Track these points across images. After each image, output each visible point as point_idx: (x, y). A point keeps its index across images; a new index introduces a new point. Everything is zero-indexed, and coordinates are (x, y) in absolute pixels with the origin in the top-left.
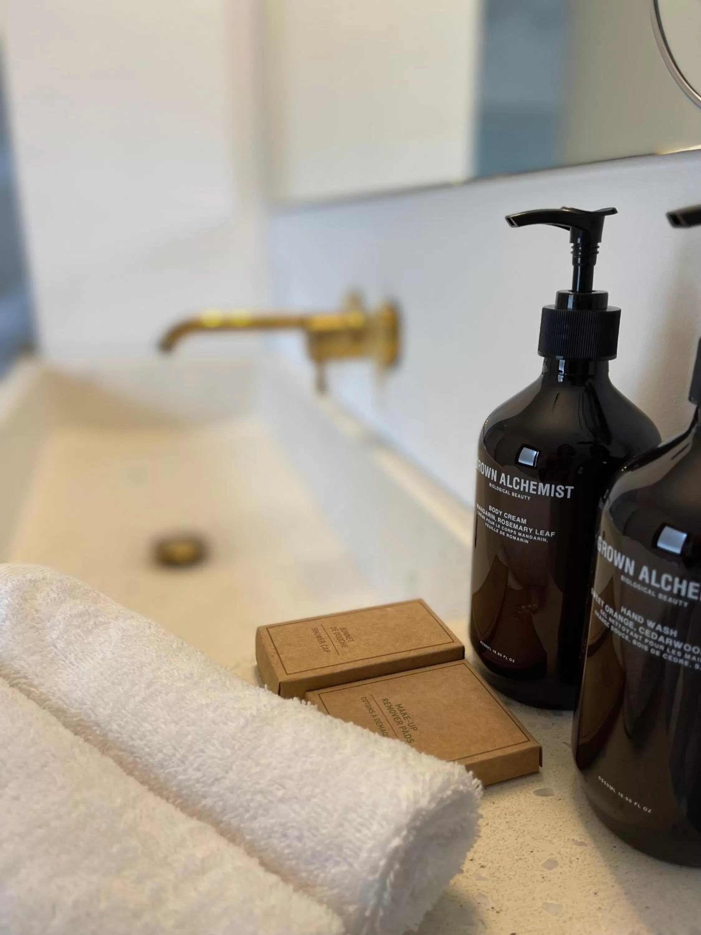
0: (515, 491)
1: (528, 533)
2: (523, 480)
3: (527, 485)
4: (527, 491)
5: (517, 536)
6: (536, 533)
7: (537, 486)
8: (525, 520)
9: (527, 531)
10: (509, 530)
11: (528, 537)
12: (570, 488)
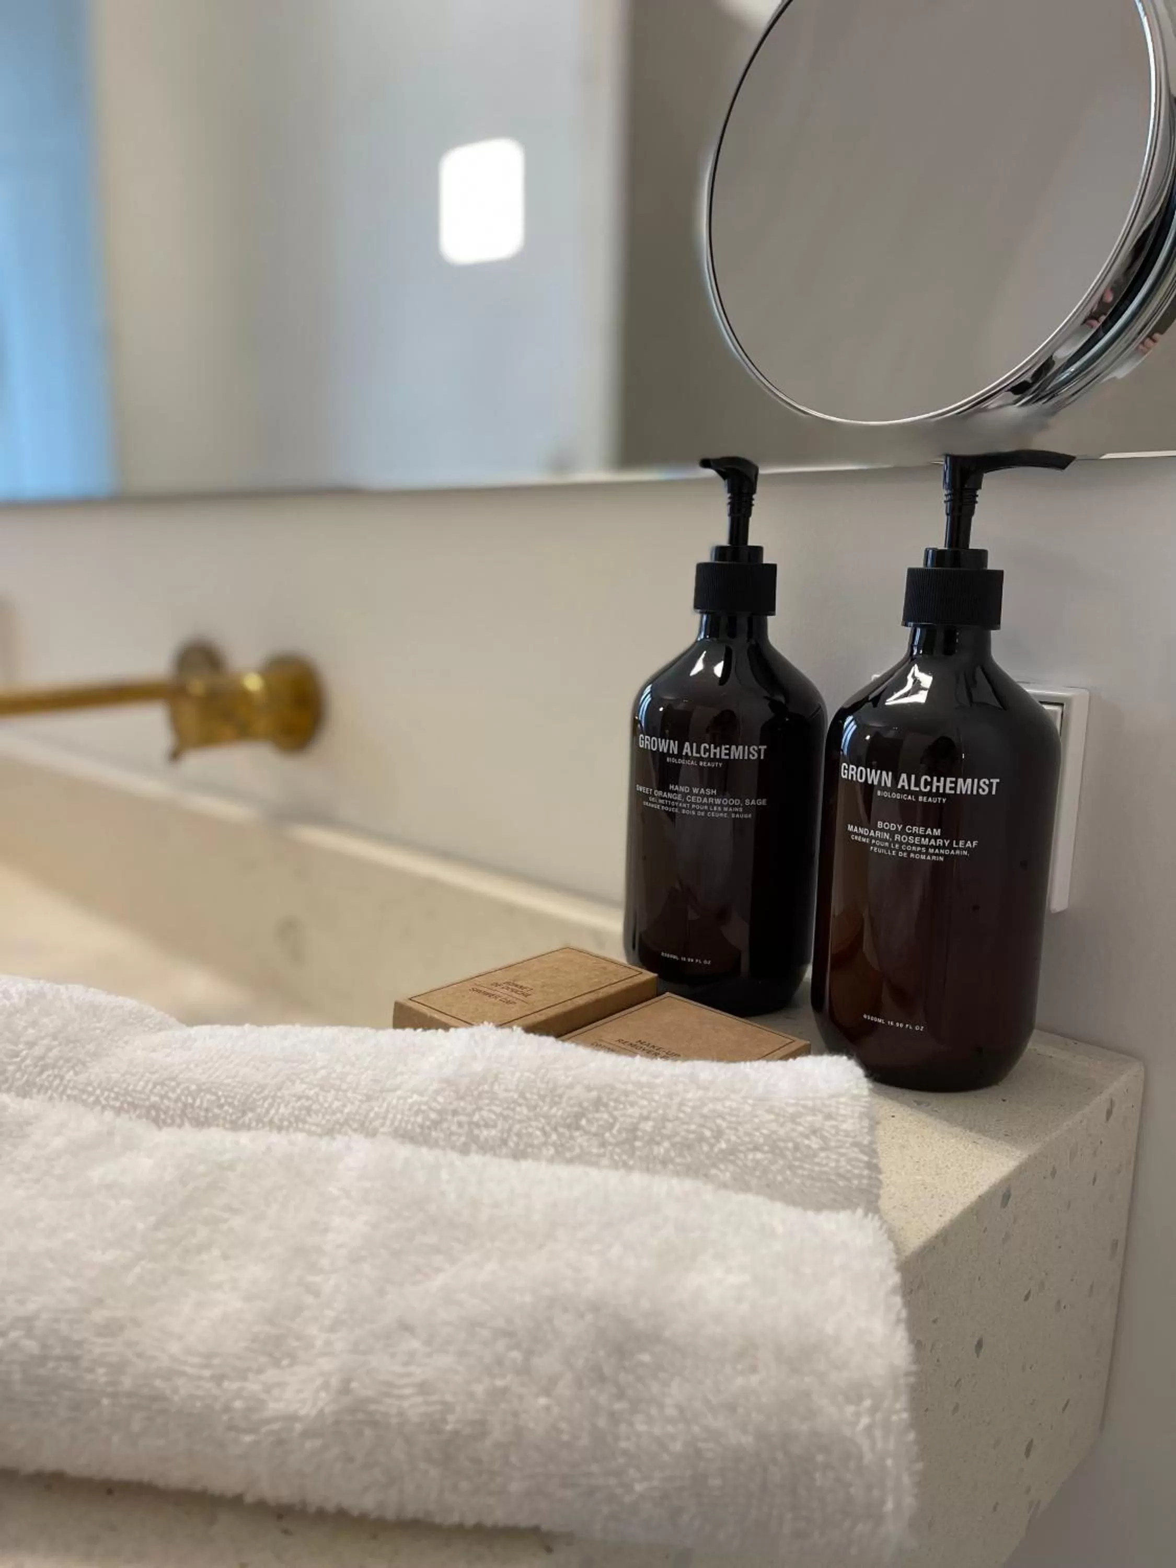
0: (924, 794)
1: (944, 847)
2: (935, 779)
3: (941, 784)
4: (941, 791)
5: (927, 854)
6: (954, 846)
7: (956, 783)
8: (939, 830)
9: (941, 845)
10: (914, 848)
11: (943, 853)
12: (995, 781)
